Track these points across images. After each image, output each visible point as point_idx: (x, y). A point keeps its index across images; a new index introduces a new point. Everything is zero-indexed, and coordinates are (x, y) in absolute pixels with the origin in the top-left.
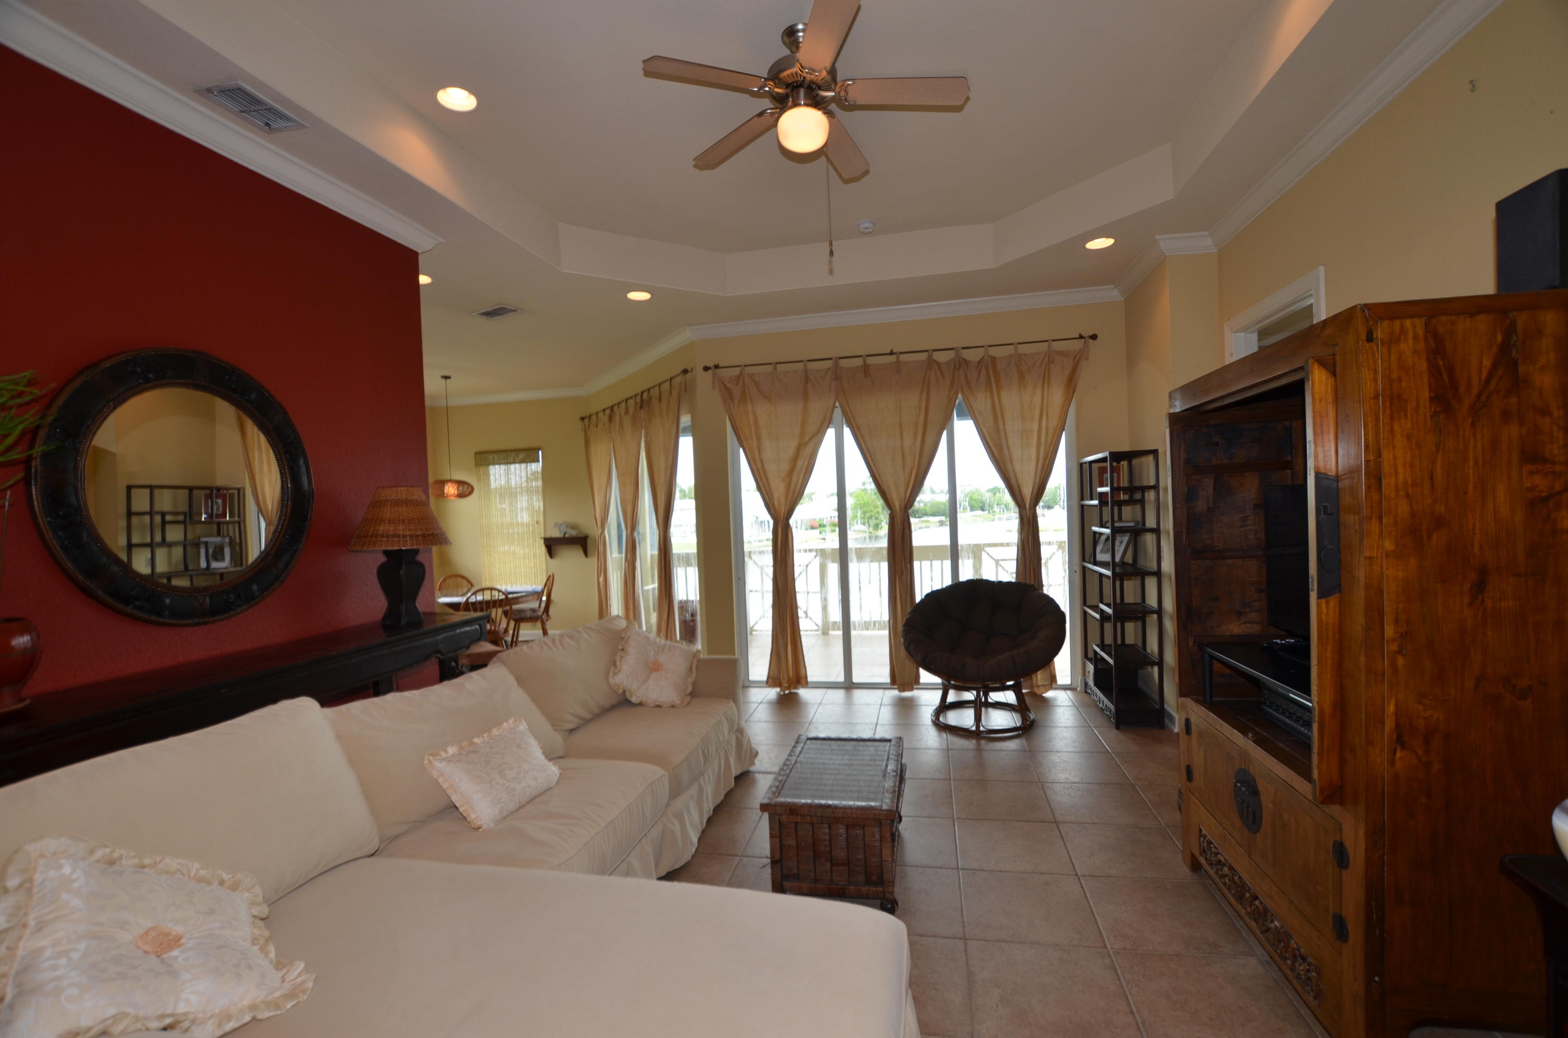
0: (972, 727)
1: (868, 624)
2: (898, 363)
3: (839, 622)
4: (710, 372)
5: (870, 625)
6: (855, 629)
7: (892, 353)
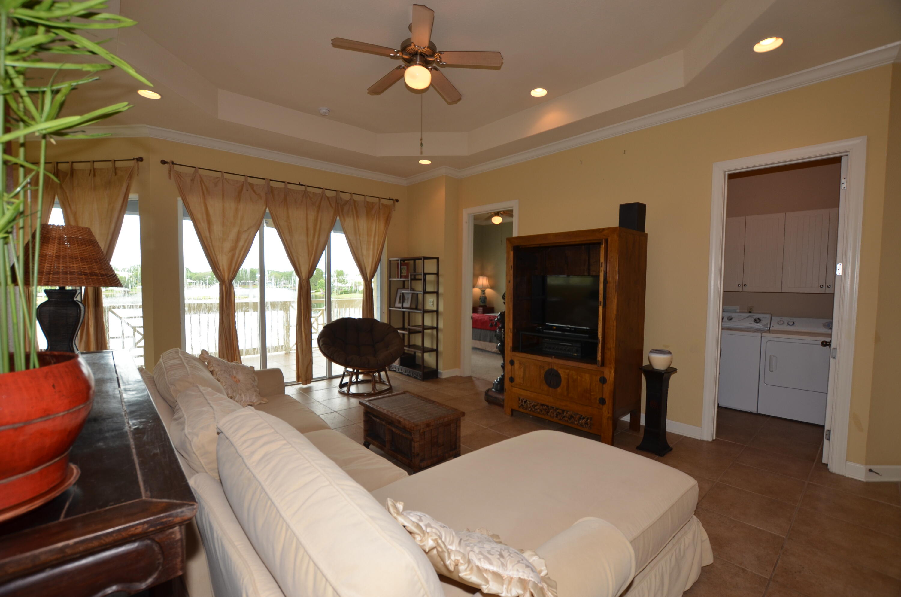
0: (372, 392)
1: (278, 348)
2: (305, 191)
3: (258, 348)
4: (166, 165)
5: (279, 348)
6: (269, 352)
7: (300, 184)
